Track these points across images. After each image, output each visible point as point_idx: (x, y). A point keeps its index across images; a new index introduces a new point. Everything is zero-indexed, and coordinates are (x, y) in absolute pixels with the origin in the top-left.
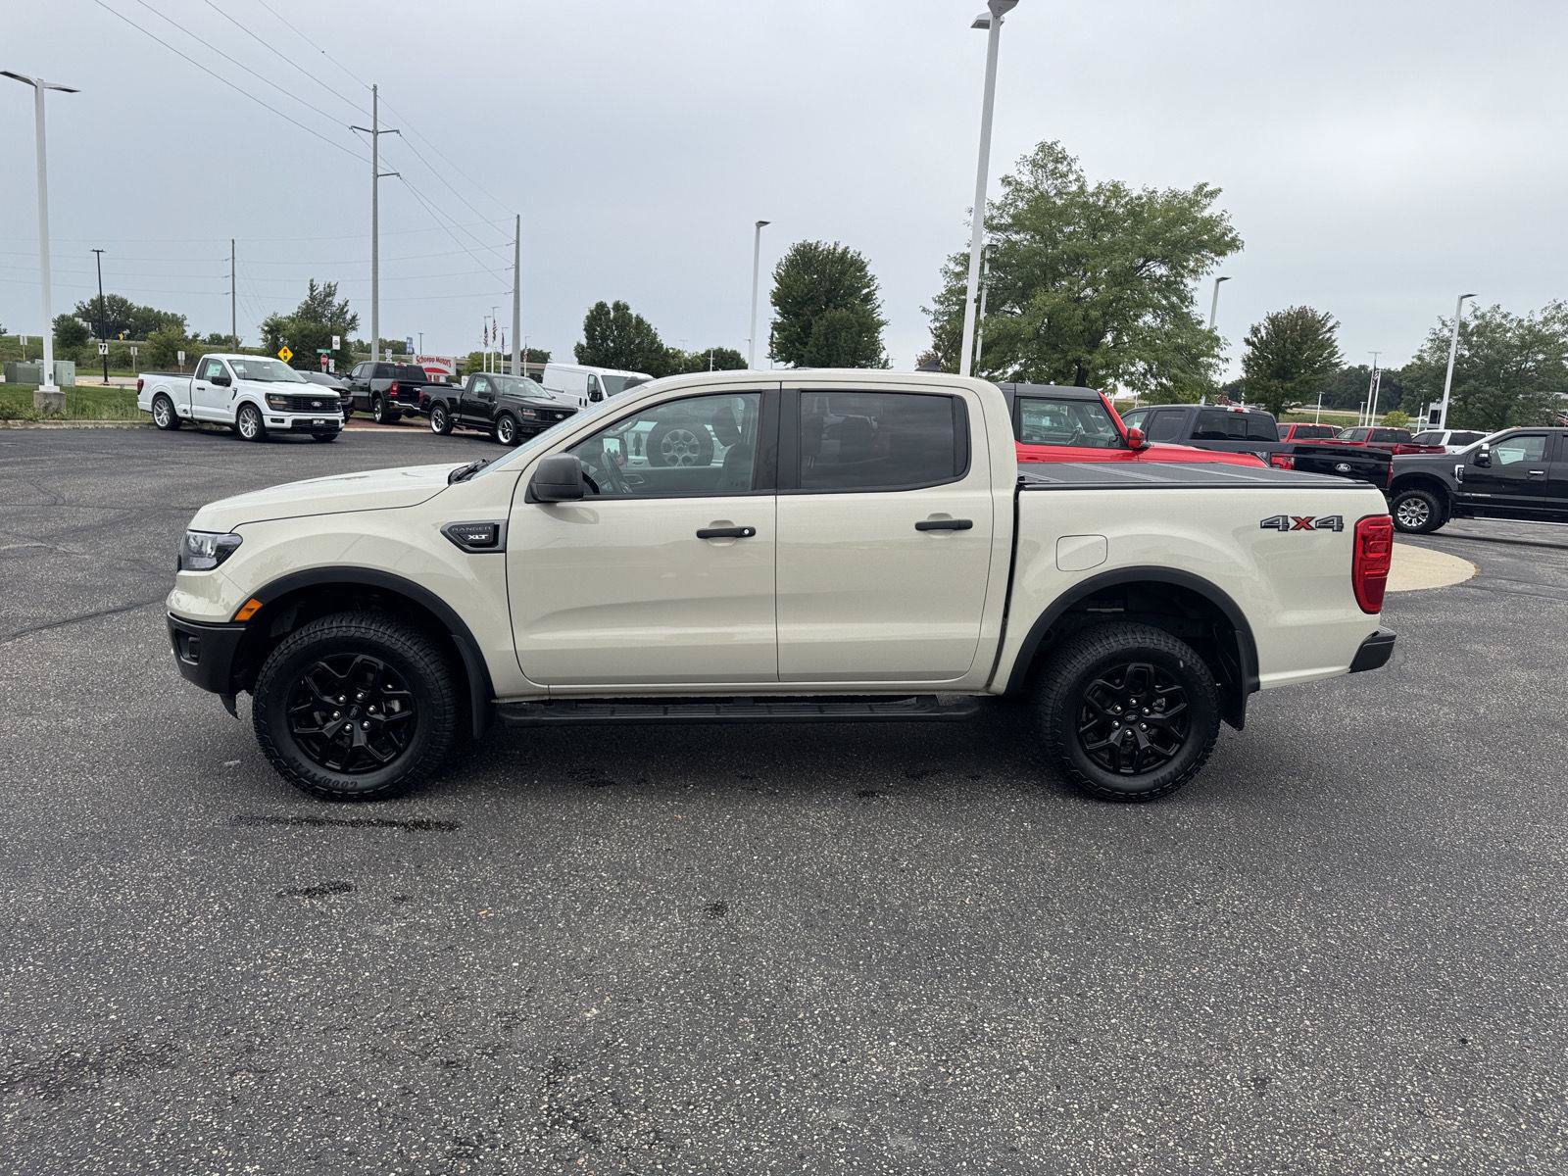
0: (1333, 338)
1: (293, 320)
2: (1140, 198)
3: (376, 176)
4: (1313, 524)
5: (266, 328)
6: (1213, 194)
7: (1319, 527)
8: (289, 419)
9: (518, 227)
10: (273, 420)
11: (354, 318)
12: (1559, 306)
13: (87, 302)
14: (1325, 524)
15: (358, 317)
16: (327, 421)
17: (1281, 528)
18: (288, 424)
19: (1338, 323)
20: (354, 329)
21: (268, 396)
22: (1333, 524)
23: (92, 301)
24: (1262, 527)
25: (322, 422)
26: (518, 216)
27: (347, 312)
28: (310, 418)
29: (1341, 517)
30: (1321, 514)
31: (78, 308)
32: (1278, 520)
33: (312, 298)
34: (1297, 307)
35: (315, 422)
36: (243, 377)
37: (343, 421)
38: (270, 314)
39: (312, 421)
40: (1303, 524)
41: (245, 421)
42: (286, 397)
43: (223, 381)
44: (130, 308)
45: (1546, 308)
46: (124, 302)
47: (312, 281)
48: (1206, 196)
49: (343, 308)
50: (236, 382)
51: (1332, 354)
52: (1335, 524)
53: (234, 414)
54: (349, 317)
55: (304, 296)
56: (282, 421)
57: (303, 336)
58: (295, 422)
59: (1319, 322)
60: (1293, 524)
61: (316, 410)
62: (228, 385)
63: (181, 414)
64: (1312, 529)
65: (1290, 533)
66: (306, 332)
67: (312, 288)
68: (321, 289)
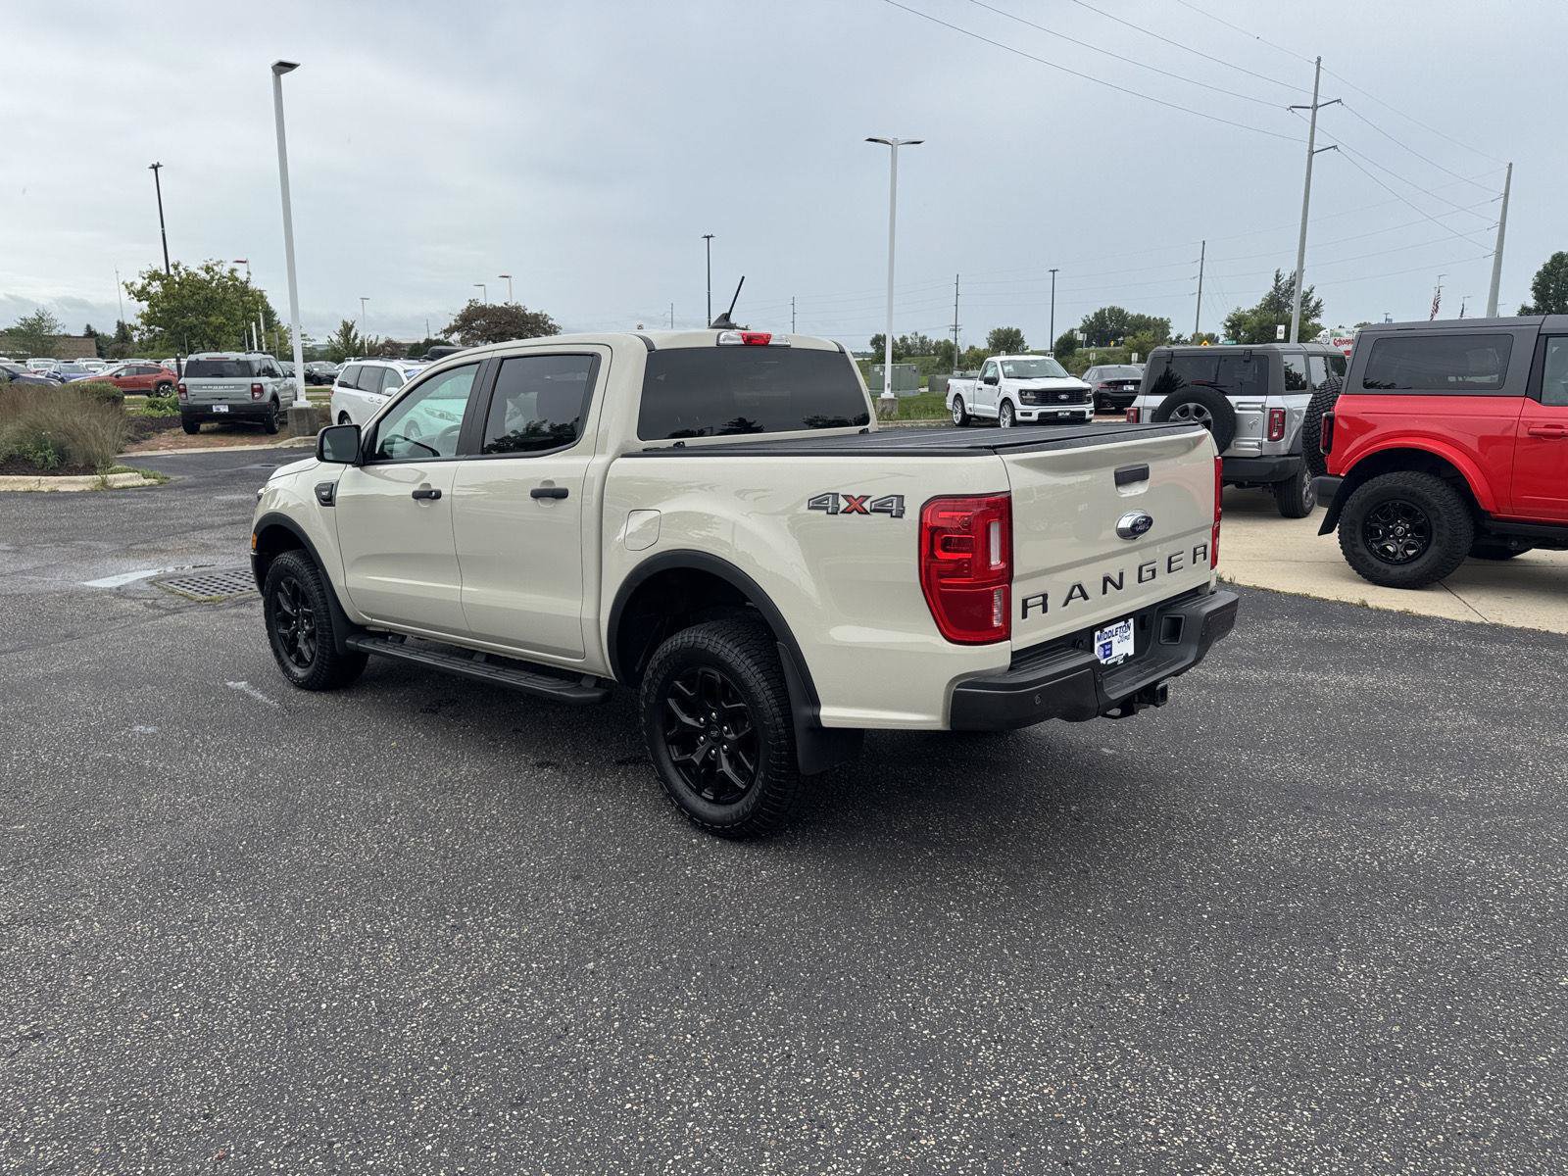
1: (1254, 312)
3: (1312, 153)
4: (867, 505)
5: (1228, 324)
7: (875, 511)
8: (1036, 411)
9: (1509, 178)
10: (1022, 414)
11: (1318, 305)
13: (1091, 316)
14: (881, 508)
15: (1322, 303)
16: (1072, 413)
17: (830, 510)
18: (1035, 417)
20: (1317, 315)
21: (1022, 393)
22: (892, 507)
23: (1096, 314)
24: (809, 508)
25: (1068, 414)
26: (1511, 165)
27: (1311, 298)
28: (1056, 410)
29: (903, 496)
30: (878, 492)
31: (1084, 321)
32: (828, 499)
33: (1277, 288)
35: (1060, 414)
36: (1008, 376)
37: (1091, 412)
38: (1233, 310)
39: (1056, 413)
40: (856, 506)
41: (1005, 416)
42: (1035, 392)
43: (993, 381)
44: (1125, 317)
46: (1121, 311)
47: (1278, 271)
49: (1308, 294)
50: (1003, 381)
52: (894, 507)
53: (998, 410)
54: (1312, 304)
55: (1268, 287)
56: (1030, 414)
57: (1262, 329)
58: (1041, 415)
60: (843, 504)
61: (1063, 402)
62: (996, 384)
63: (968, 412)
64: (867, 513)
65: (841, 516)
66: (1265, 324)
67: (1278, 278)
68: (1287, 278)
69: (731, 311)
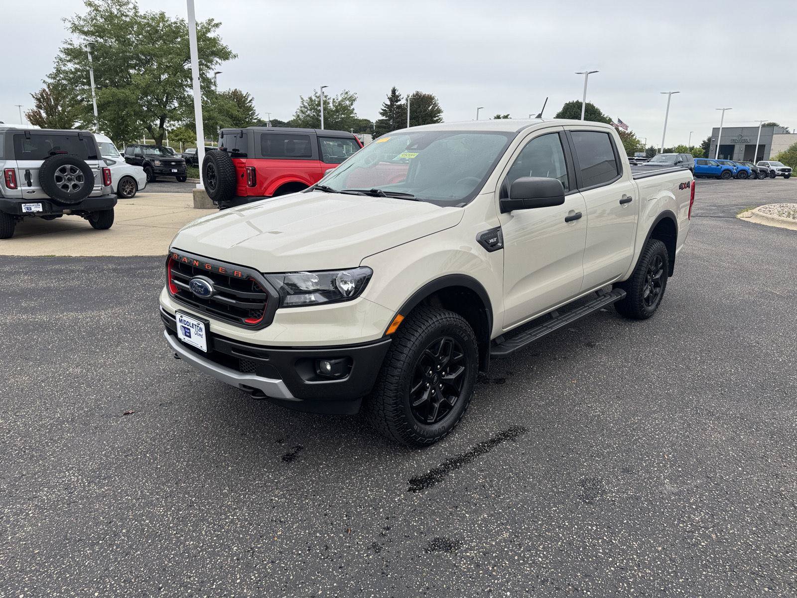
0: (253, 106)
2: (175, 23)
6: (217, 25)
12: (347, 93)
19: (253, 98)
24: (679, 189)
34: (233, 89)
45: (342, 94)
48: (214, 26)
51: (253, 114)
59: (245, 97)
69: (542, 113)
